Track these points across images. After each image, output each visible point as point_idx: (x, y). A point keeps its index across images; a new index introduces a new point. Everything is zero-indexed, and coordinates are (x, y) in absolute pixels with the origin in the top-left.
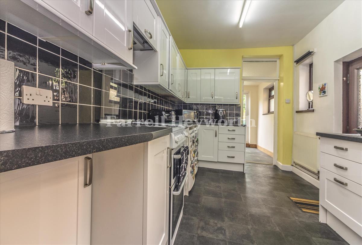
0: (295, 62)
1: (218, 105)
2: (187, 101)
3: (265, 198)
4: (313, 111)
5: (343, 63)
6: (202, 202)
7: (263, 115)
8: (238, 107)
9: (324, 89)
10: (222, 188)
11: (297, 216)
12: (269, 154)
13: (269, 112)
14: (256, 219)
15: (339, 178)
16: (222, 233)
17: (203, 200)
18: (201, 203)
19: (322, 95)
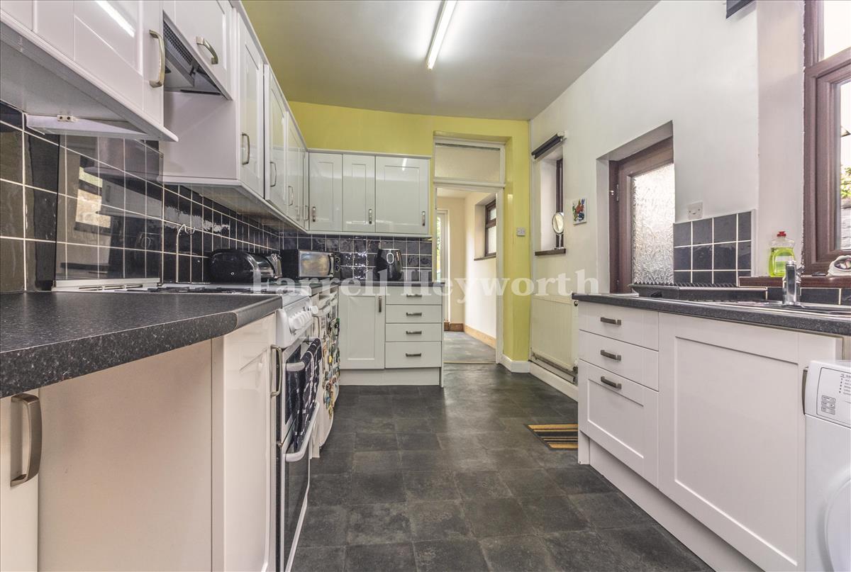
0: (533, 154)
1: (383, 238)
2: (311, 229)
3: (484, 435)
4: (564, 251)
5: (610, 162)
6: (353, 468)
7: (475, 260)
8: (425, 244)
9: (582, 210)
10: (396, 428)
11: (542, 460)
12: (487, 341)
13: (487, 255)
14: (471, 482)
15: (609, 377)
16: (401, 528)
17: (355, 462)
18: (350, 471)
19: (578, 222)
